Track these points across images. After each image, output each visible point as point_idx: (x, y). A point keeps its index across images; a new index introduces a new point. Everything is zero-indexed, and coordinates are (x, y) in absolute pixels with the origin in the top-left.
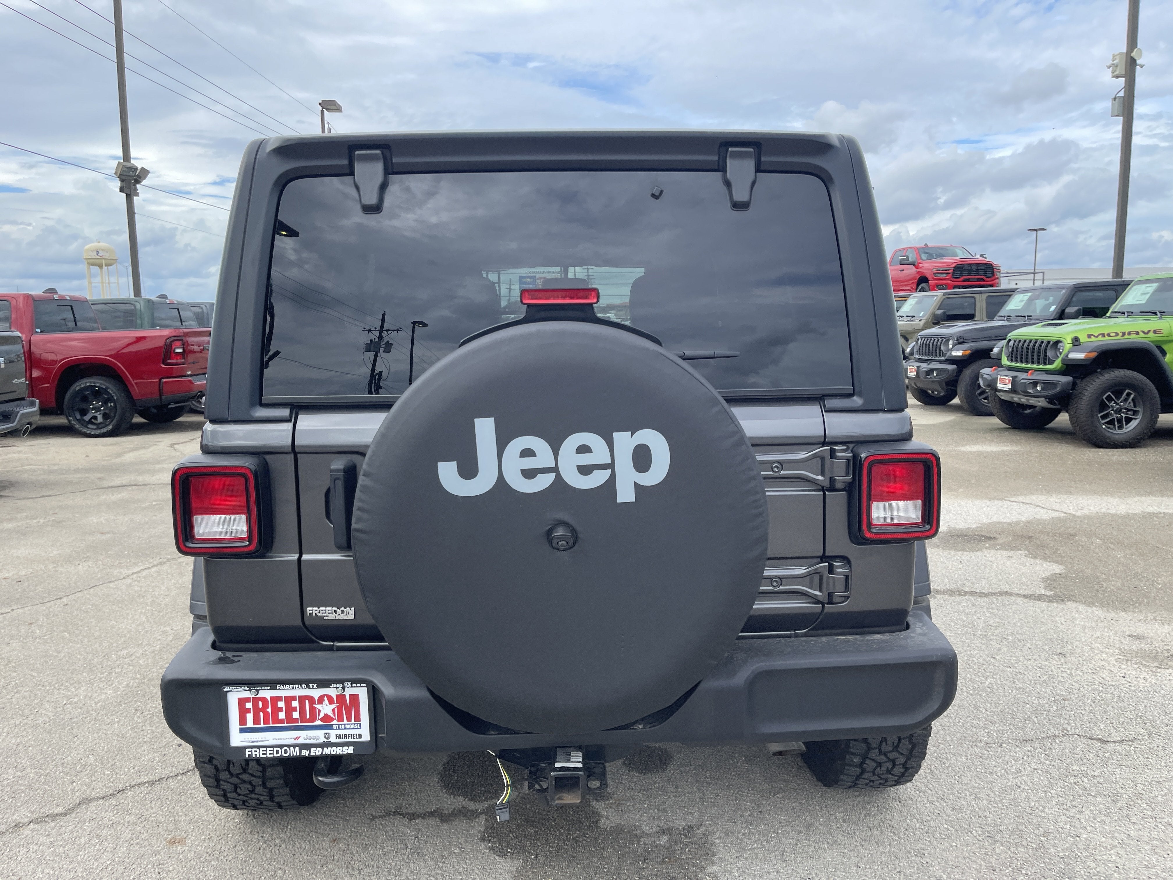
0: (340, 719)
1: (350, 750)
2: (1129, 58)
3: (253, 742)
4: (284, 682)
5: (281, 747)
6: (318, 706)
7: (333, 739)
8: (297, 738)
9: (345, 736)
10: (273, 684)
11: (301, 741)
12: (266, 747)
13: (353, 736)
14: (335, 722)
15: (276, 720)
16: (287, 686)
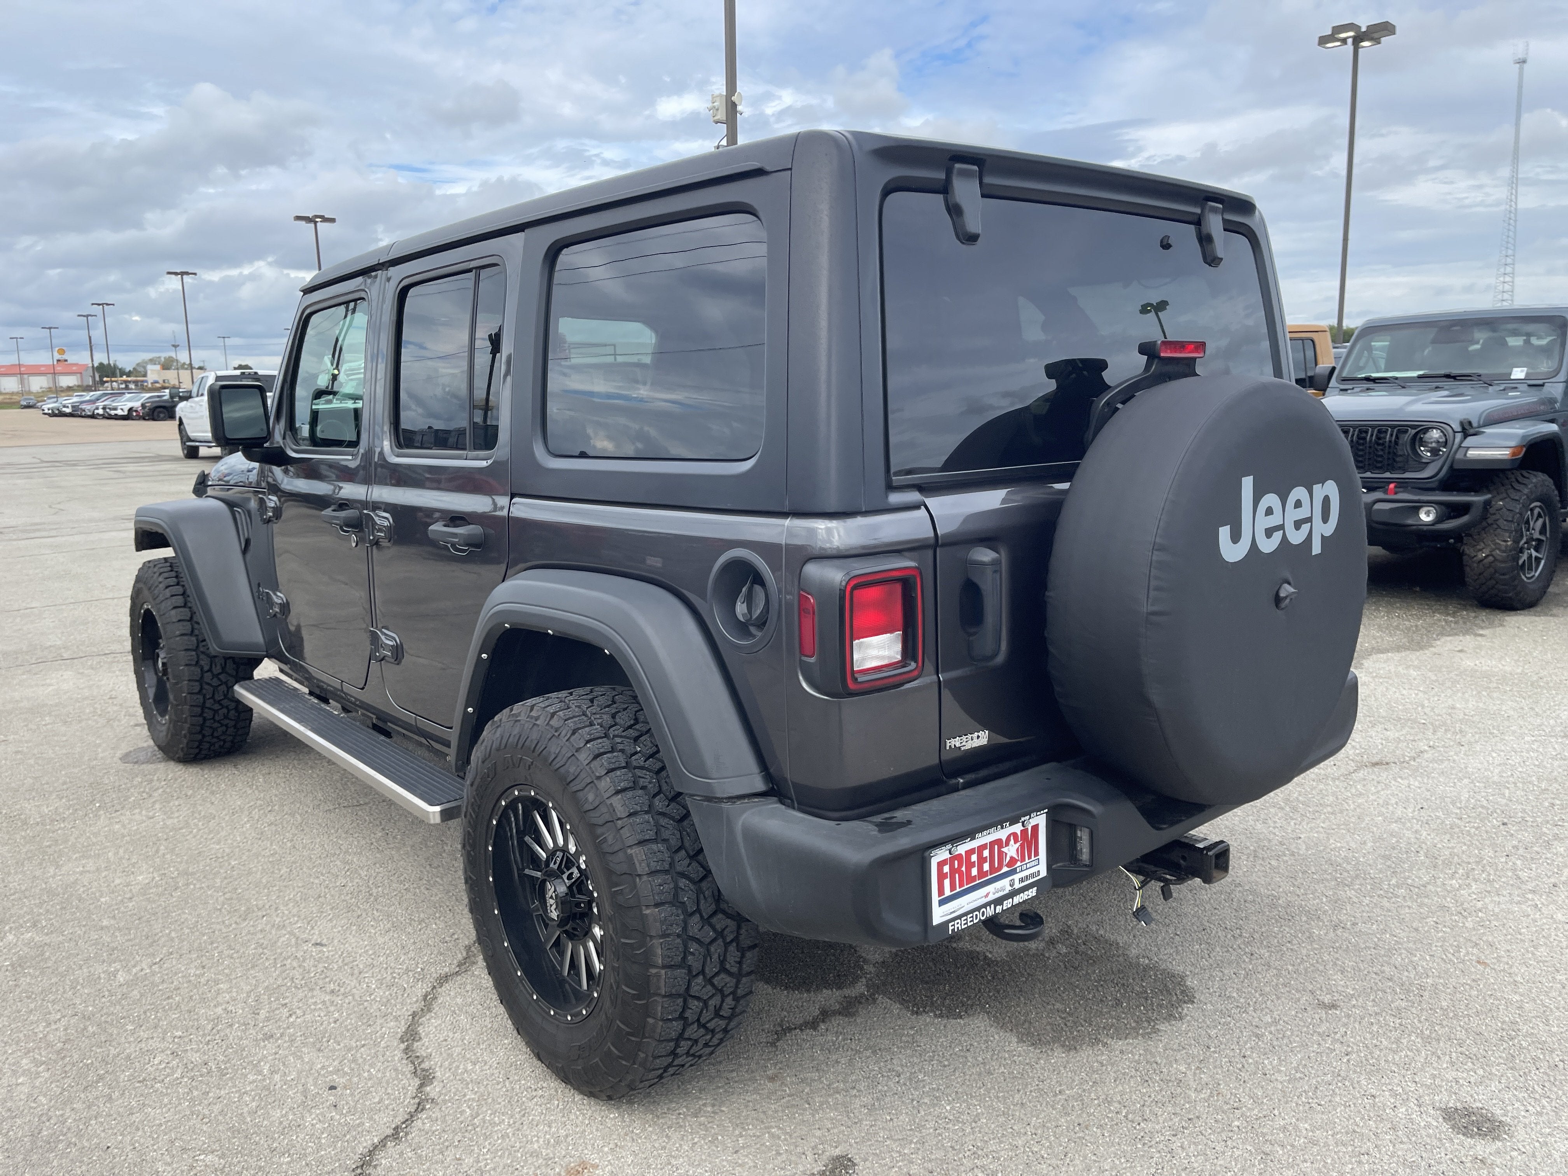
0: (1023, 860)
1: (1033, 892)
2: (730, 104)
3: (951, 913)
4: (981, 829)
5: (978, 909)
6: (1005, 850)
7: (1017, 886)
8: (987, 896)
9: (1027, 878)
10: (971, 835)
11: (991, 897)
12: (966, 914)
13: (1033, 875)
14: (1019, 864)
15: (971, 879)
16: (985, 833)
